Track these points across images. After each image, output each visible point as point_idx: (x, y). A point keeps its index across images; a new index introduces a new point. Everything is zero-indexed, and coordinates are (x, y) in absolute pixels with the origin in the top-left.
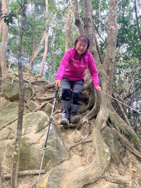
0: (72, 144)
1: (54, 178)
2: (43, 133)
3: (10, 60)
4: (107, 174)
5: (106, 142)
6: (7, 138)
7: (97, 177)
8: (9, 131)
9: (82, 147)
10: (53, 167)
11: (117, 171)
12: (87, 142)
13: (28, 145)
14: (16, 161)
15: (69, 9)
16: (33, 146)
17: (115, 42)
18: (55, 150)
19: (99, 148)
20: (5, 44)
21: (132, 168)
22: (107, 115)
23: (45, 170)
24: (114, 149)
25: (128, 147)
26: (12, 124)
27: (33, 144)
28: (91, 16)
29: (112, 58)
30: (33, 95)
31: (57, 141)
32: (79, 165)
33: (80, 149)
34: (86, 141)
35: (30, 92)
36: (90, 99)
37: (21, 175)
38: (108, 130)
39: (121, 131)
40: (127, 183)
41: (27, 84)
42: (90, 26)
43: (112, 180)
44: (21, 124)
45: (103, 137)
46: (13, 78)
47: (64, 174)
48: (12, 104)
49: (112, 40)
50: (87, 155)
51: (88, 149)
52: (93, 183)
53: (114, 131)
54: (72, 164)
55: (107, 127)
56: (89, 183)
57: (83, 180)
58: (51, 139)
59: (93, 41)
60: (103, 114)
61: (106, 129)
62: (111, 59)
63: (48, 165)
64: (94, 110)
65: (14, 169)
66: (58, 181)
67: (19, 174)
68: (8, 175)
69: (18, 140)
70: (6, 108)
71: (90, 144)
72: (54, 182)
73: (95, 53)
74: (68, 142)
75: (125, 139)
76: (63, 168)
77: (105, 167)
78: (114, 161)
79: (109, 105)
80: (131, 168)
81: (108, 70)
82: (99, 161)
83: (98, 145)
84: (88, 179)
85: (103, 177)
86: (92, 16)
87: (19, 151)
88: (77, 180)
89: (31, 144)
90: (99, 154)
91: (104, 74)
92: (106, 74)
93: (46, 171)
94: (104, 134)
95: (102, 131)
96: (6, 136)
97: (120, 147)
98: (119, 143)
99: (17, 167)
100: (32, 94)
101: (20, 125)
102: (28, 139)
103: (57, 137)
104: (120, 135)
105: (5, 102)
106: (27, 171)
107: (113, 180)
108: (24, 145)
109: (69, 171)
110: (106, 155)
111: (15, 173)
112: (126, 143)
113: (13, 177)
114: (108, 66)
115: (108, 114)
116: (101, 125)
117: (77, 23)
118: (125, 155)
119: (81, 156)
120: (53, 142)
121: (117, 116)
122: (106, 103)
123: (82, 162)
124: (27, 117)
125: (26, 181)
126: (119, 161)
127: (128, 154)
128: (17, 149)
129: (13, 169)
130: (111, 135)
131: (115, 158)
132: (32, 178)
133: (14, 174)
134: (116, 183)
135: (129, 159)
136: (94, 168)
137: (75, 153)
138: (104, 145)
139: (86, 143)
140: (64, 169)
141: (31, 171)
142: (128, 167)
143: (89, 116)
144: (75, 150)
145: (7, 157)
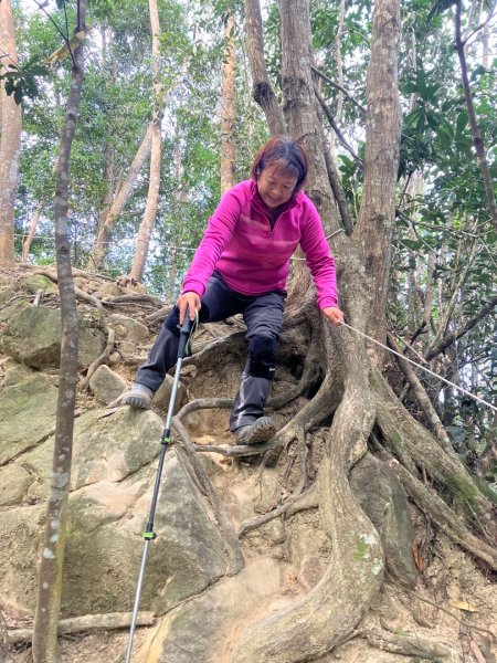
0: (248, 517)
1: (186, 640)
2: (143, 482)
3: (30, 224)
4: (371, 624)
5: (367, 508)
6: (18, 502)
7: (336, 636)
8: (24, 476)
9: (283, 530)
10: (181, 600)
11: (406, 613)
12: (300, 511)
13: (93, 525)
14: (51, 581)
15: (232, 44)
16: (109, 526)
17: (392, 158)
18: (189, 539)
19: (344, 531)
20: (9, 170)
21: (461, 599)
22: (369, 414)
23: (153, 614)
24: (396, 534)
25: (445, 527)
26: (36, 451)
27: (110, 519)
28: (309, 71)
29: (384, 214)
30: (109, 348)
31: (196, 509)
32: (274, 593)
33: (277, 534)
34: (297, 506)
35: (100, 335)
36: (309, 359)
37: (69, 631)
38: (374, 466)
39: (420, 469)
40: (444, 652)
41: (88, 307)
42: (305, 106)
43: (390, 645)
44: (67, 449)
45: (356, 491)
46: (39, 287)
47: (218, 625)
48: (35, 380)
49: (381, 152)
50: (301, 556)
51: (305, 536)
52: (324, 655)
53: (393, 472)
54: (249, 590)
55: (370, 455)
56: (308, 656)
57: (288, 646)
58: (173, 500)
59: (318, 158)
60: (354, 411)
61: (365, 463)
62: (380, 219)
63: (162, 593)
64: (325, 396)
65: (44, 610)
66: (198, 652)
67: (60, 628)
68: (23, 633)
69: (58, 508)
70: (13, 394)
71: (310, 517)
72: (183, 656)
73: (324, 199)
74: (235, 513)
75: (434, 499)
76: (218, 604)
77: (365, 597)
78: (394, 576)
79: (376, 378)
80: (458, 602)
81: (371, 258)
82: (341, 577)
83: (338, 520)
84: (307, 641)
85: (358, 635)
86: (312, 69)
87: (60, 548)
88: (266, 647)
89: (103, 522)
90: (344, 554)
91: (357, 271)
92: (363, 269)
93: (156, 616)
94: (359, 482)
95: (354, 472)
96: (14, 492)
97: (416, 526)
98: (414, 511)
99: (55, 604)
100: (105, 344)
101: (63, 452)
102: (92, 502)
103: (195, 494)
104: (416, 483)
105: (10, 373)
106: (89, 617)
107: (395, 643)
108: (80, 525)
109: (237, 616)
110: (367, 556)
111: (48, 623)
112: (436, 510)
113: (40, 639)
114: (371, 244)
115: (374, 411)
116: (348, 451)
117: (262, 93)
118: (434, 555)
119: (280, 559)
120: (179, 513)
121: (404, 418)
122: (366, 372)
123: (282, 581)
124: (89, 427)
125: (86, 652)
126: (413, 577)
127: (446, 550)
128: (55, 539)
129: (40, 609)
130: (385, 484)
131: (401, 567)
132: (107, 643)
133: (42, 628)
134: (404, 655)
135: (450, 568)
136: (325, 602)
137: (260, 552)
138: (361, 519)
139: (298, 515)
140: (219, 608)
141: (105, 617)
142: (446, 597)
143: (304, 420)
144: (257, 541)
145: (19, 567)
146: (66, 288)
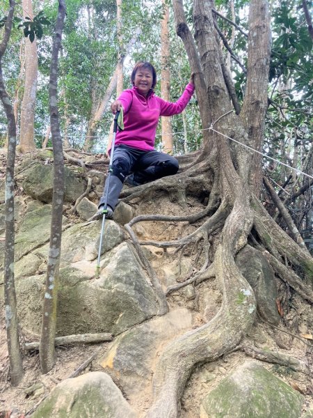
0: (172, 284)
1: (131, 348)
2: (107, 259)
3: (46, 132)
4: (246, 343)
5: (246, 275)
6: (32, 274)
7: (224, 347)
8: (37, 259)
9: (194, 291)
10: (128, 327)
11: (271, 340)
12: (205, 280)
13: (75, 282)
14: (50, 311)
15: (167, 8)
16: (85, 282)
17: (265, 64)
18: (134, 291)
19: (230, 287)
20: (30, 92)
21: (308, 333)
22: (249, 221)
23: (110, 334)
24: (265, 292)
25: (297, 289)
26: (44, 247)
27: (85, 279)
28: (210, 11)
29: (260, 100)
30: (88, 188)
31: (138, 275)
32: (187, 328)
33: (190, 293)
34: (202, 277)
35: (83, 182)
37: (62, 344)
38: (251, 251)
39: (283, 258)
40: (294, 362)
41: (76, 167)
42: (208, 33)
43: (259, 355)
44: (58, 235)
45: (240, 267)
46: (48, 157)
47: (151, 342)
48: (44, 208)
49: (258, 60)
50: (204, 307)
51: (208, 296)
52: (217, 360)
53: (264, 259)
54: (171, 324)
55: (248, 246)
56: (206, 358)
57: (193, 352)
58: (124, 269)
59: (216, 66)
60: (238, 218)
61: (246, 250)
62: (258, 103)
63: (117, 323)
64: (221, 212)
65: (46, 328)
66: (138, 355)
67: (55, 342)
68: (34, 344)
69: (53, 270)
70: (31, 216)
71: (210, 283)
72: (129, 357)
73: (221, 91)
74: (164, 281)
75: (291, 274)
76: (151, 330)
77: (244, 327)
78: (264, 318)
79: (255, 202)
80: (305, 333)
81: (252, 128)
82: (228, 314)
83: (227, 281)
84: (205, 349)
85: (239, 349)
86: (213, 11)
87: (55, 292)
88: (179, 352)
89: (80, 280)
90: (230, 301)
91: (243, 136)
92: (246, 135)
93: (113, 336)
94: (242, 262)
95: (238, 256)
96: (30, 269)
97: (280, 290)
98: (278, 282)
99: (52, 326)
100: (86, 186)
101: (56, 236)
102: (75, 269)
103: (138, 267)
104: (280, 264)
105: (30, 206)
106: (74, 336)
107: (262, 354)
108: (67, 283)
109: (163, 338)
110: (245, 302)
111: (48, 337)
112: (292, 280)
113: (44, 346)
114: (252, 119)
115: (252, 219)
116: (234, 241)
117: (182, 30)
118: (291, 307)
119: (192, 309)
120: (127, 276)
121: (273, 226)
122: (248, 197)
123: (193, 322)
124: (75, 232)
125: (72, 356)
126: (276, 318)
127: (299, 304)
128: (51, 287)
129: (43, 329)
130: (258, 262)
131: (268, 312)
132: (84, 351)
133: (45, 340)
134: (270, 363)
135: (301, 315)
136: (217, 328)
137: (180, 305)
138: (241, 280)
139: (204, 283)
140: (152, 332)
141: (83, 336)
142: (298, 332)
143: (208, 227)
144: (178, 298)
145: (33, 310)
146: (56, 138)
